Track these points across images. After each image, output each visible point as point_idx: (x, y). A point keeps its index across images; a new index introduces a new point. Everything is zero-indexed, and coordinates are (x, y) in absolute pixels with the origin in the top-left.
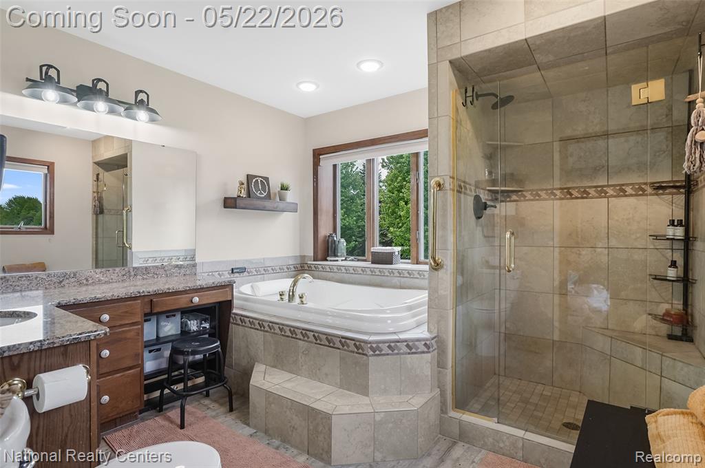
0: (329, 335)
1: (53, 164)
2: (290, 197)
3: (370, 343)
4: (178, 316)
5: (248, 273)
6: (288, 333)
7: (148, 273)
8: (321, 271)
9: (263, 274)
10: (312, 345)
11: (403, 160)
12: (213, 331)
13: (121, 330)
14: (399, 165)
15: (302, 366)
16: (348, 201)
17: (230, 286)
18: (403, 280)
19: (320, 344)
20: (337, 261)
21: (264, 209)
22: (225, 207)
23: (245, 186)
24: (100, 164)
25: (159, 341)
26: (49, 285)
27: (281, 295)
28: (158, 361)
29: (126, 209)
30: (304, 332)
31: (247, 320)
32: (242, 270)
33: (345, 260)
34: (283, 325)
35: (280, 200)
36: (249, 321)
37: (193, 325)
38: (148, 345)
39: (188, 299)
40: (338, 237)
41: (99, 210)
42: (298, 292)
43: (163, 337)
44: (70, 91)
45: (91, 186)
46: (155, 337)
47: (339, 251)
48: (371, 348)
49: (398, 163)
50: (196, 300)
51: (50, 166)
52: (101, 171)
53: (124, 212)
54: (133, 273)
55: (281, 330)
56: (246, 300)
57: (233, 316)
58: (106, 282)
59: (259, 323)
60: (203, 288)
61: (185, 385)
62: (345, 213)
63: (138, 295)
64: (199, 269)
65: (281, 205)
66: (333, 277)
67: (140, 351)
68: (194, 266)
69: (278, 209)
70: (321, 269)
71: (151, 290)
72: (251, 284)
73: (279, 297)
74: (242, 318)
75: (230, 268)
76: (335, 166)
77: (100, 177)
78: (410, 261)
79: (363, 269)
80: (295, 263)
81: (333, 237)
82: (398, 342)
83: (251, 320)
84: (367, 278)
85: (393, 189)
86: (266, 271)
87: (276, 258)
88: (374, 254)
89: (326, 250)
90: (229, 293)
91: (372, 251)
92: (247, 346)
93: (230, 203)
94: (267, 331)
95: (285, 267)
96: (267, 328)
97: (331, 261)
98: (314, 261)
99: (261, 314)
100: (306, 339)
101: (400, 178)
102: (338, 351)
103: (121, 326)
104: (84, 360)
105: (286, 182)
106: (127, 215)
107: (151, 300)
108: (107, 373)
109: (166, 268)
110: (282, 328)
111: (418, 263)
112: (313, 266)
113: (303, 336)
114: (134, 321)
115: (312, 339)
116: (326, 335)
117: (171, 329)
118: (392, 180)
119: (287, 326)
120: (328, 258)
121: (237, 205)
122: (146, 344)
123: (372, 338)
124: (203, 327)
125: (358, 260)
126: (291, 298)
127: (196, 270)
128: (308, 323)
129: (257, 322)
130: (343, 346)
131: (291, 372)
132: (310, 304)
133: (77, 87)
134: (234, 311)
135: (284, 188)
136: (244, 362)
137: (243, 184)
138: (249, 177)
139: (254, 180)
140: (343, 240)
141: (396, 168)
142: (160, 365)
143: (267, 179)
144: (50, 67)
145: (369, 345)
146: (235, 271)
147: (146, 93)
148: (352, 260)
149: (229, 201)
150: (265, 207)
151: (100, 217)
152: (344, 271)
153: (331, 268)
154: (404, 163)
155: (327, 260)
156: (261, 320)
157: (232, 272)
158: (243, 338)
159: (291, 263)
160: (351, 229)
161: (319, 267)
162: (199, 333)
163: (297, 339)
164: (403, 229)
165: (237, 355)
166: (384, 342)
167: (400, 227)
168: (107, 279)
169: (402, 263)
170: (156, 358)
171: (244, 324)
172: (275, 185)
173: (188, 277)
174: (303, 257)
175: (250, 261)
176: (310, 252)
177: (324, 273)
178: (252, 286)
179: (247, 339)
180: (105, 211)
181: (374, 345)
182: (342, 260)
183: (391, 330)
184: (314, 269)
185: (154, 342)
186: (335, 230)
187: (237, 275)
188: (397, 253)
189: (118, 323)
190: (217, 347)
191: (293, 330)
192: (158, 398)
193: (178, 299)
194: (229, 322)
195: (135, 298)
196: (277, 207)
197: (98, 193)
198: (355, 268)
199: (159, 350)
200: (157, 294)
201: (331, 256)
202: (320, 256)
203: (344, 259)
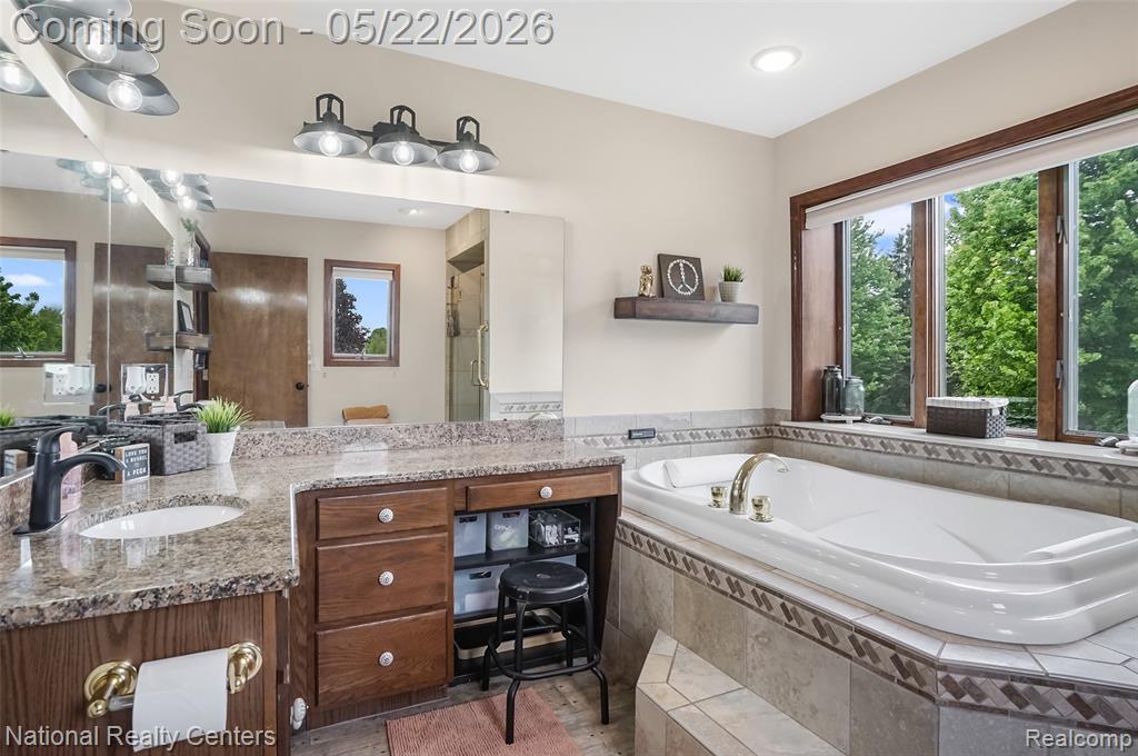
0: (824, 616)
1: (398, 266)
2: (743, 293)
3: (944, 668)
4: (525, 516)
5: (661, 439)
6: (724, 586)
7: (481, 434)
8: (807, 442)
9: (689, 443)
10: (780, 626)
11: (984, 223)
12: (585, 550)
13: (413, 538)
14: (974, 233)
15: (754, 668)
16: (864, 308)
17: (615, 467)
18: (1017, 478)
19: (797, 631)
20: (844, 422)
21: (688, 318)
22: (616, 317)
23: (654, 274)
24: (454, 262)
25: (490, 556)
26: (332, 447)
27: (714, 494)
28: (484, 595)
29: (482, 327)
30: (760, 592)
31: (644, 539)
32: (647, 435)
33: (863, 421)
34: (713, 565)
35: (723, 300)
36: (648, 542)
37: (551, 535)
38: (462, 564)
39: (532, 490)
40: (845, 373)
41: (454, 331)
42: (752, 492)
43: (497, 552)
44: (361, 133)
45: (445, 295)
46: (484, 551)
47: (849, 402)
48: (948, 682)
49: (972, 230)
50: (547, 492)
51: (395, 271)
52: (457, 271)
53: (479, 331)
54: (455, 434)
55: (710, 575)
56: (648, 496)
57: (620, 526)
58: (414, 448)
59: (666, 551)
60: (561, 470)
61: (519, 645)
62: (859, 330)
63: (442, 478)
64: (568, 430)
65: (725, 310)
66: (833, 457)
67: (446, 579)
68: (559, 424)
69: (718, 318)
70: (808, 438)
71: (464, 470)
72: (663, 461)
73: (711, 499)
74: (636, 534)
75: (626, 431)
76: (838, 227)
77: (456, 281)
78: (1034, 432)
79: (907, 446)
80: (752, 423)
81: (835, 373)
82: (1040, 682)
83: (652, 541)
84: (917, 465)
85: (959, 280)
86: (694, 437)
87: (714, 413)
88: (934, 412)
89: (821, 398)
90: (613, 482)
91: (928, 404)
92: (644, 592)
93: (625, 309)
94: (680, 571)
95: (733, 431)
96: (681, 565)
97: (830, 422)
98: (793, 420)
99: (674, 529)
100: (764, 608)
101: (976, 259)
102: (848, 661)
103: (415, 531)
104: (252, 633)
105: (734, 266)
106: (482, 336)
107: (467, 488)
108: (394, 612)
109: (511, 427)
110: (712, 570)
111: (1059, 436)
112: (790, 431)
113: (757, 599)
114: (437, 524)
115: (778, 612)
116: (813, 611)
117: (512, 537)
118: (958, 265)
119: (724, 570)
120: (823, 416)
121: (637, 310)
122: (460, 563)
123: (951, 654)
124: (568, 540)
125: (893, 423)
126: (737, 502)
127: (562, 429)
128: (770, 569)
129: (662, 548)
130: (861, 654)
131: (728, 672)
132: (778, 525)
133: (375, 127)
134: (624, 516)
135: (731, 277)
136: (638, 622)
137: (648, 272)
138: (663, 260)
139: (672, 265)
140: (856, 380)
141: (968, 242)
142: (489, 601)
143: (697, 262)
144: (331, 97)
145: (941, 675)
146: (634, 435)
147: (475, 122)
148: (879, 423)
149: (623, 304)
150: (691, 315)
151: (456, 339)
152: (859, 444)
153: (830, 437)
154: (985, 228)
155: (821, 420)
156: (670, 545)
157: (630, 438)
158: (636, 573)
159: (745, 422)
160: (869, 357)
161: (805, 433)
162: (561, 550)
163: (743, 603)
164: (986, 356)
165: (623, 606)
166: (991, 674)
167: (982, 352)
168: (415, 442)
169: (1008, 435)
170: (482, 589)
171: (638, 546)
172: (712, 273)
173: (548, 444)
174: (770, 412)
175: (665, 419)
176: (785, 403)
177: (814, 446)
178: (665, 466)
179: (643, 578)
180: (462, 332)
181: (958, 678)
182: (854, 421)
183: (1006, 633)
184: (792, 436)
185: (482, 560)
186: (839, 359)
187: (638, 442)
188: (996, 413)
189: (410, 525)
190: (581, 590)
191: (736, 582)
192: (482, 660)
193: (513, 488)
194: (613, 537)
195: (438, 483)
196: (715, 315)
197: (452, 304)
198: (885, 443)
199: (488, 575)
200: (474, 478)
201: (831, 412)
202: (805, 412)
203: (860, 418)
